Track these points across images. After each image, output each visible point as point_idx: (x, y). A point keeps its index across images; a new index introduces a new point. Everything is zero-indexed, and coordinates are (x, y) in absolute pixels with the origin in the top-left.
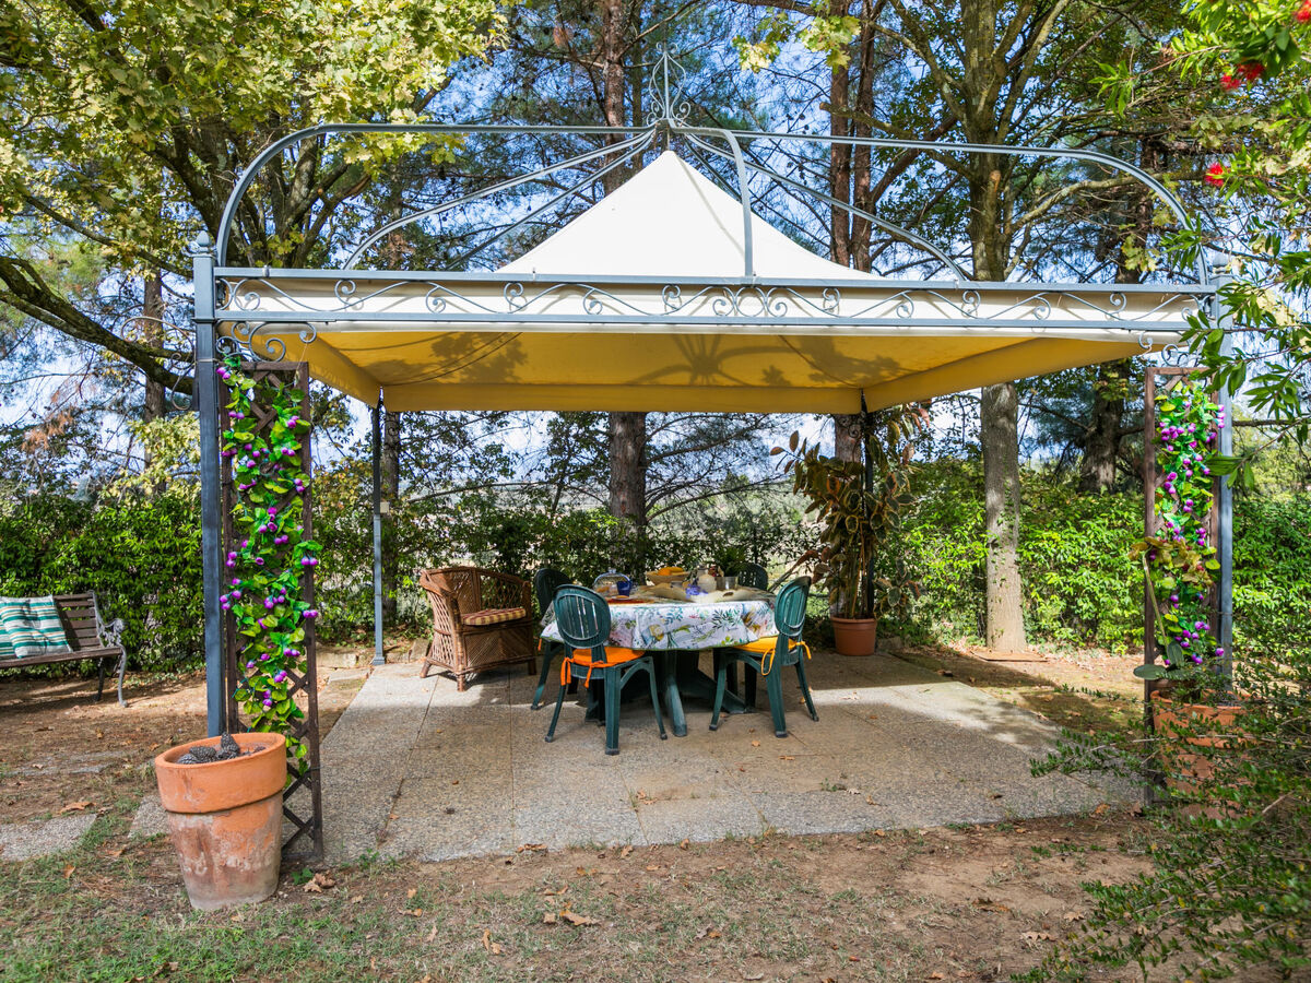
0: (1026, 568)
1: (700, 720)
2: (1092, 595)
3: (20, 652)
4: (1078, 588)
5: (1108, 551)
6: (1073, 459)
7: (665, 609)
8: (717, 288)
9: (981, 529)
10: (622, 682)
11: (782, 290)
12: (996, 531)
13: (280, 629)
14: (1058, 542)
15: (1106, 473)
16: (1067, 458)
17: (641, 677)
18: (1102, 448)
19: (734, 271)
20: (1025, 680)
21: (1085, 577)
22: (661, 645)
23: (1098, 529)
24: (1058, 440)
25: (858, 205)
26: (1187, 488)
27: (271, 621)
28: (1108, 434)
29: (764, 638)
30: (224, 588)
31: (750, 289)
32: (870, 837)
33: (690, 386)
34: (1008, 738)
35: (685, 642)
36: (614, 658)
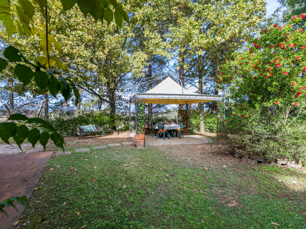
0: (205, 123)
1: (172, 138)
2: (212, 127)
3: (93, 131)
4: (211, 126)
5: (214, 121)
6: (210, 110)
7: (169, 126)
8: (180, 95)
9: (199, 119)
10: (165, 133)
11: (186, 95)
12: (201, 118)
13: (142, 125)
14: (208, 120)
15: (214, 112)
16: (209, 110)
17: (167, 132)
18: (214, 108)
19: (181, 93)
20: (205, 135)
21: (211, 124)
22: (169, 129)
23: (213, 118)
24: (208, 107)
25: (183, 76)
26: (221, 114)
27: (141, 124)
28: (215, 107)
29: (179, 129)
30: (137, 121)
31: (183, 95)
32: (192, 145)
33: (167, 101)
34: (204, 139)
35: (171, 129)
36: (164, 130)
